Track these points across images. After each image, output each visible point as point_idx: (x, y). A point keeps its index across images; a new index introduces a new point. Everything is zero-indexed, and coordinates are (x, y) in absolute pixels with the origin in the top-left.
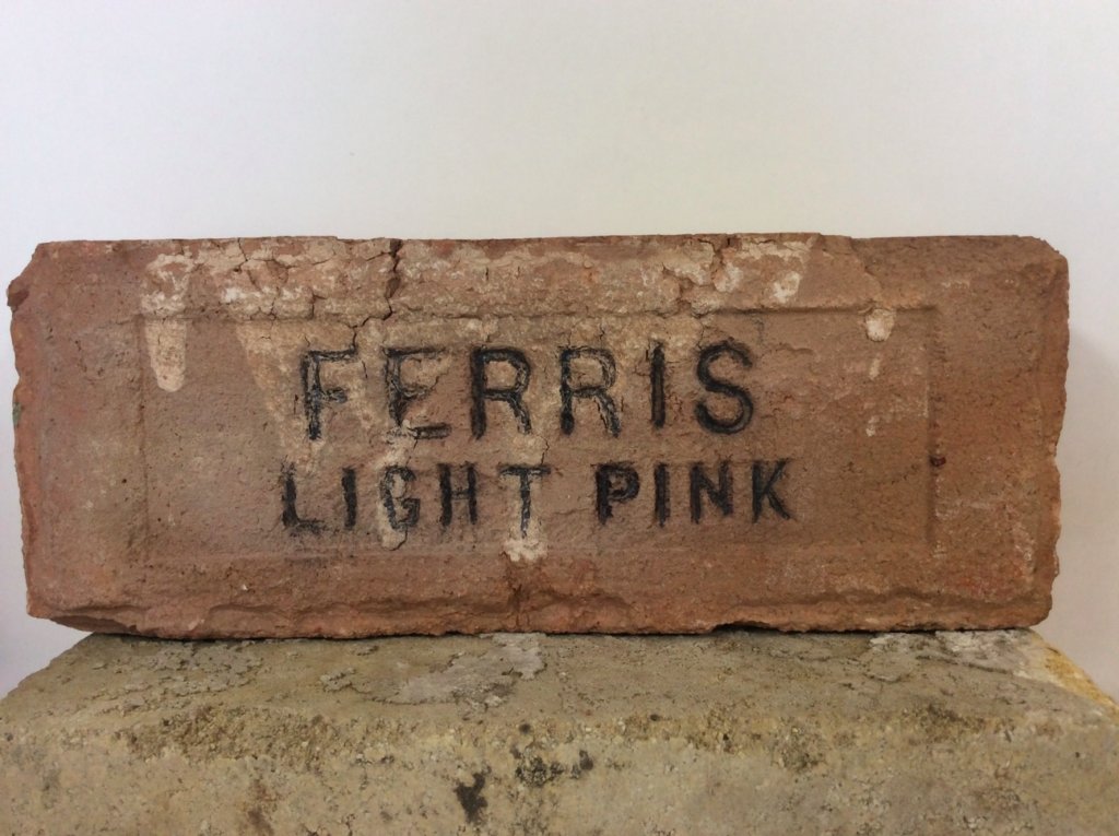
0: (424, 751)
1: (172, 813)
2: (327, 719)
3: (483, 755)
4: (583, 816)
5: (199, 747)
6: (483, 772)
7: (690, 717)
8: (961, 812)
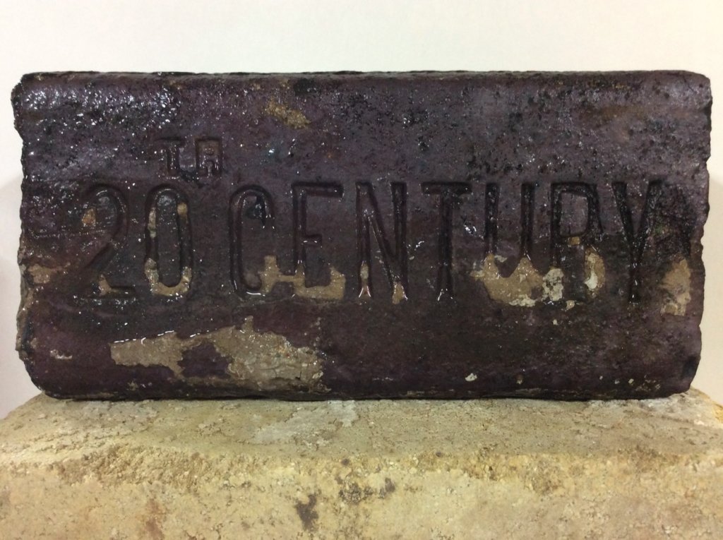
0: (272, 478)
1: (91, 523)
2: (202, 455)
3: (316, 481)
4: (387, 525)
5: (109, 475)
6: (315, 493)
7: (465, 454)
8: (660, 522)
